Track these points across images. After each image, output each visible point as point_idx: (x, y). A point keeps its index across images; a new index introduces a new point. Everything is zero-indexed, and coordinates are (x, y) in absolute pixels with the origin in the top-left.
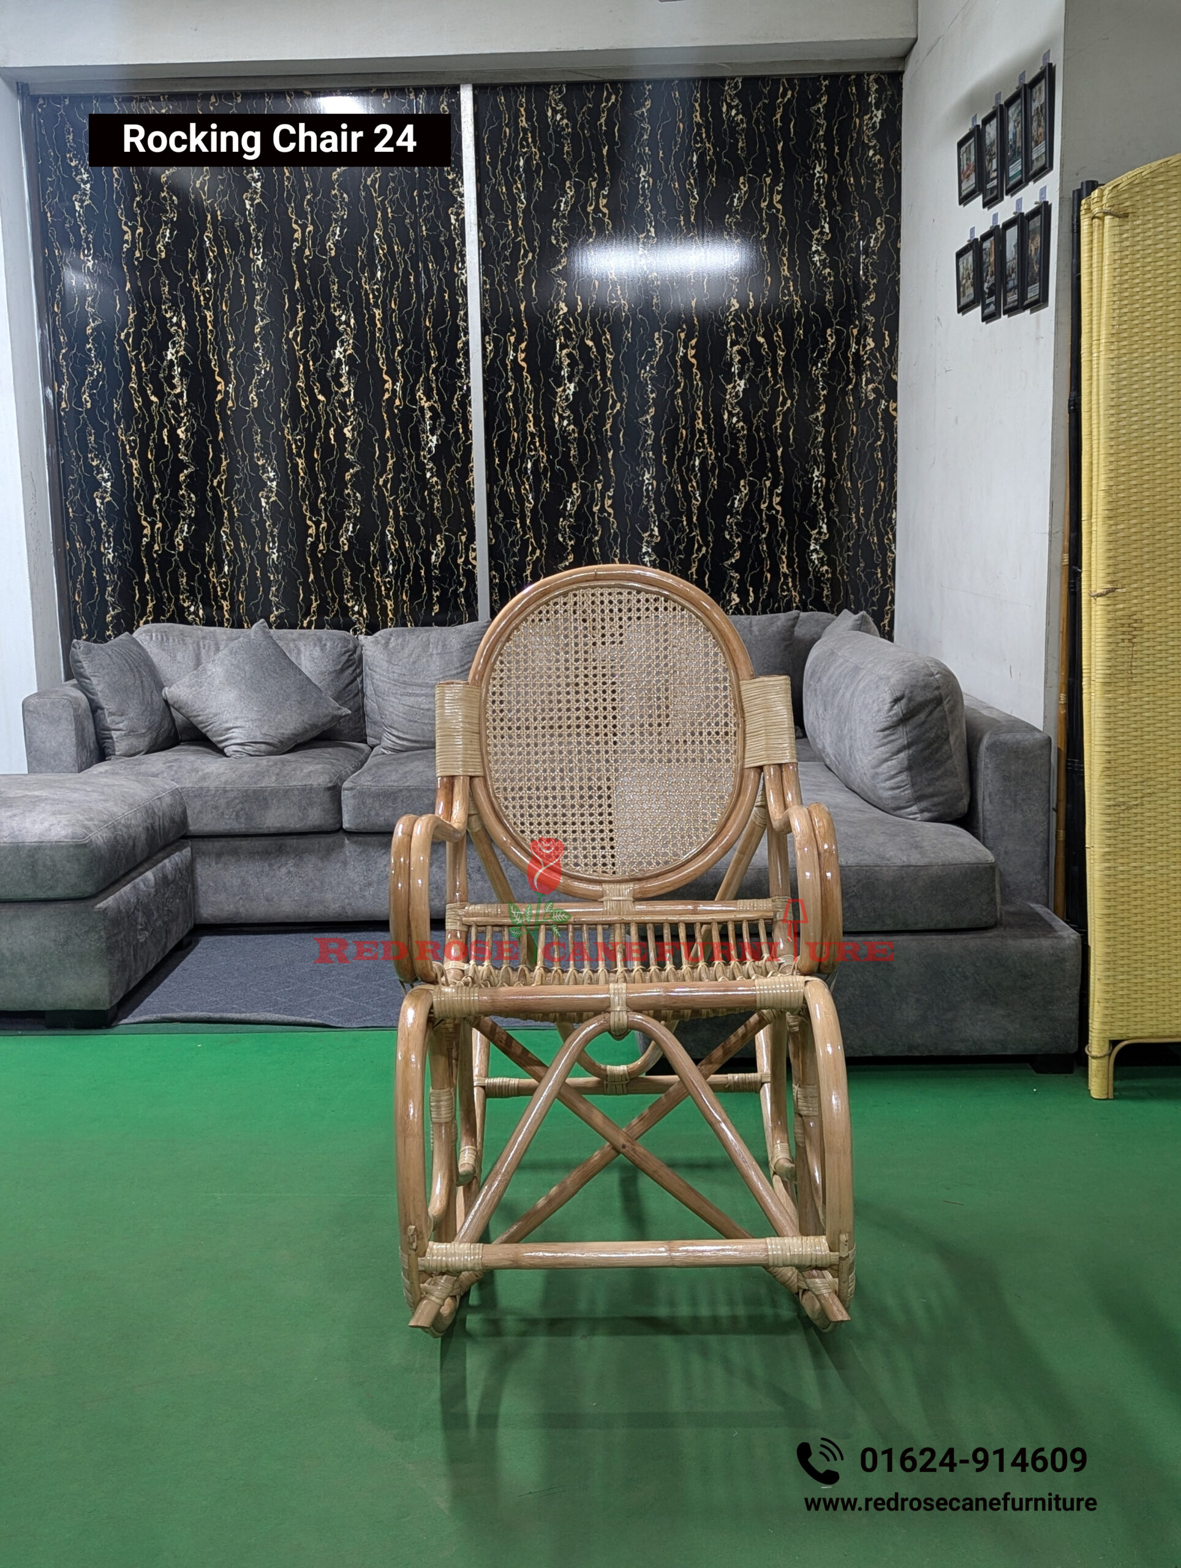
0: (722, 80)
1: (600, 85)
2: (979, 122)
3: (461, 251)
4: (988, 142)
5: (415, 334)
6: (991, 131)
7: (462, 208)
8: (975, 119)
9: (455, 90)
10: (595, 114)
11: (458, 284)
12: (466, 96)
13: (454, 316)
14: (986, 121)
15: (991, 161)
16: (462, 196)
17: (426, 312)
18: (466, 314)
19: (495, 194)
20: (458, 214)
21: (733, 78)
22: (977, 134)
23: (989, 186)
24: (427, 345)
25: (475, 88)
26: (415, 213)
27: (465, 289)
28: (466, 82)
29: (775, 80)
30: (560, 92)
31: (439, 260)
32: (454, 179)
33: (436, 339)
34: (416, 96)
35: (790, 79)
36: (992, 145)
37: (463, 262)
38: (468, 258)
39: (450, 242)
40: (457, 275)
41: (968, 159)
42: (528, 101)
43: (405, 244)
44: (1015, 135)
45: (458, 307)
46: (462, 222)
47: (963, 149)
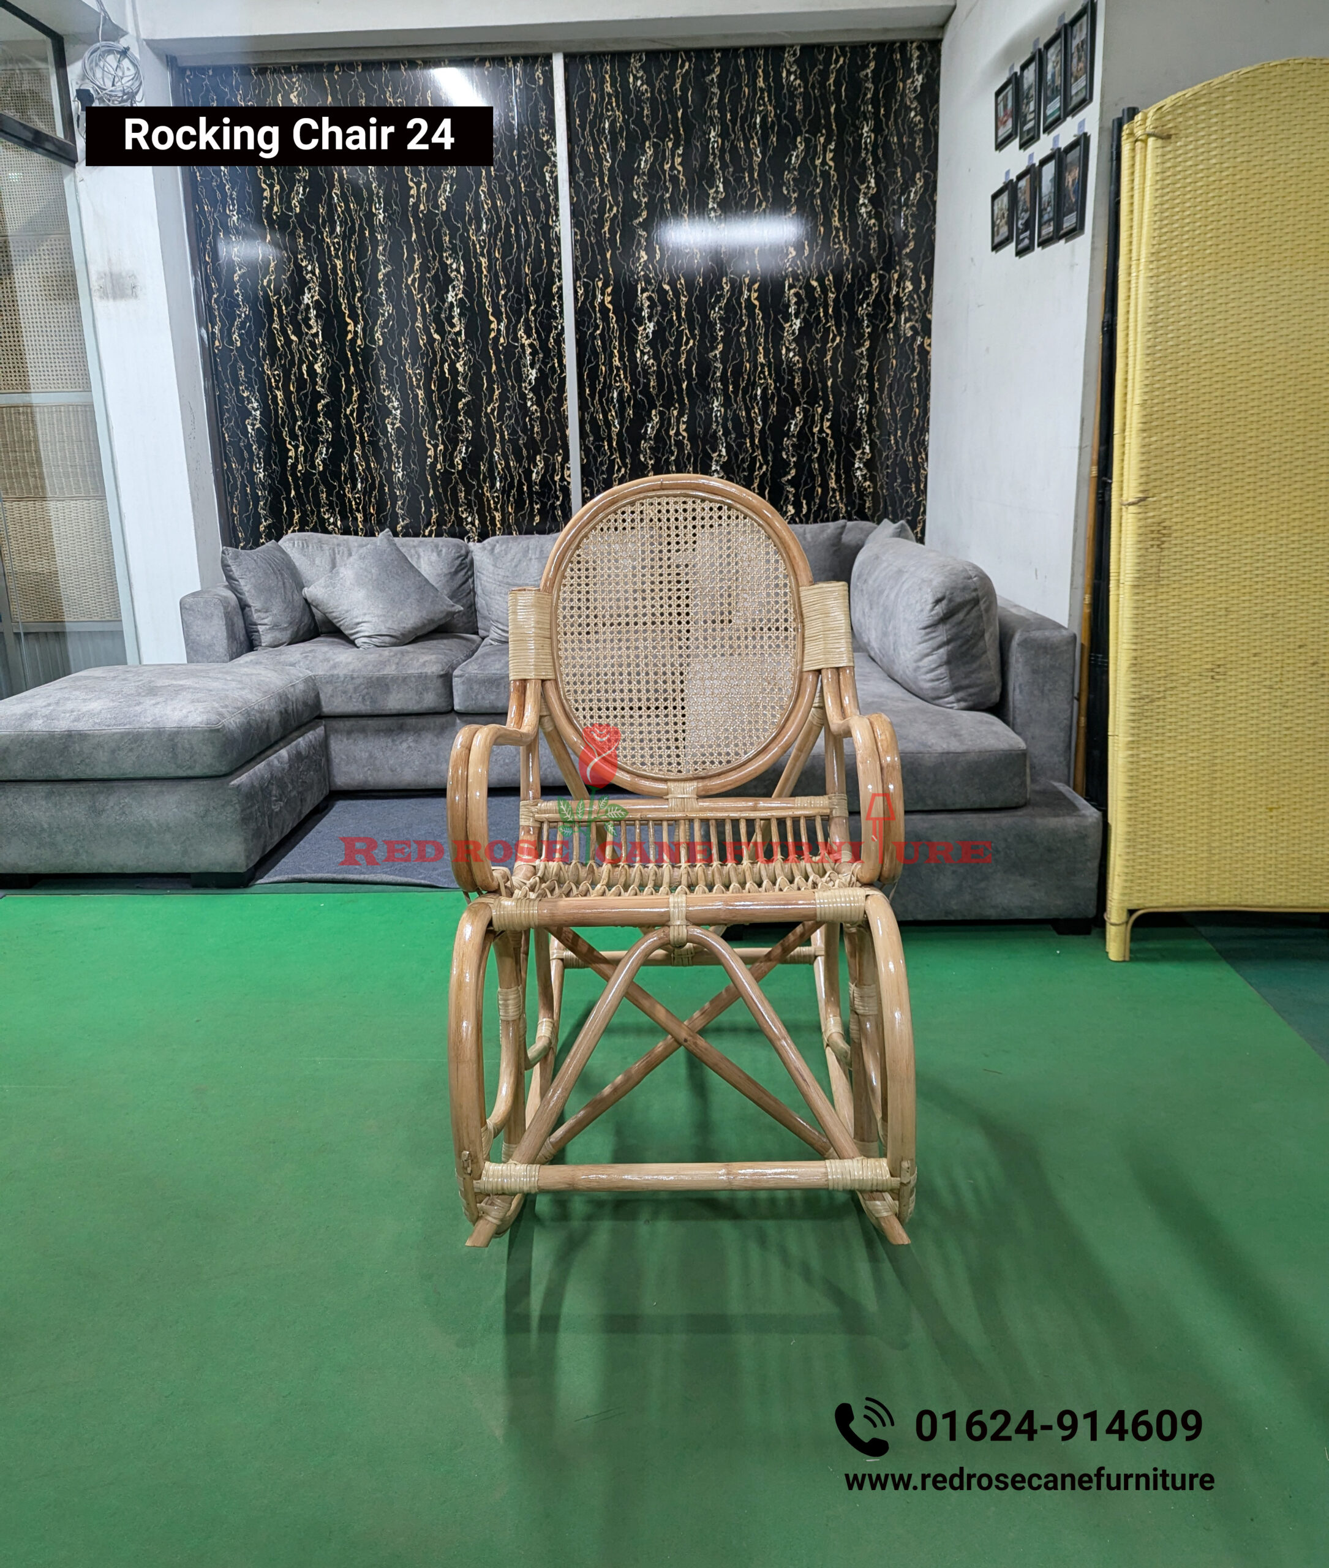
0: (781, 48)
1: (675, 53)
2: (1017, 69)
3: (555, 205)
4: (1026, 86)
5: (516, 281)
6: (1030, 76)
7: (555, 166)
8: (1012, 67)
9: (548, 59)
10: (671, 80)
11: (552, 235)
12: (558, 64)
13: (550, 264)
14: (1024, 67)
15: (1028, 103)
16: (555, 155)
17: (526, 260)
18: (560, 262)
19: (584, 154)
20: (552, 172)
21: (792, 46)
22: (1015, 81)
23: (1026, 128)
24: (526, 290)
25: (566, 56)
26: (515, 171)
27: (558, 239)
28: (557, 51)
29: (829, 48)
30: (640, 60)
31: (536, 215)
32: (548, 141)
33: (534, 284)
34: (514, 64)
35: (842, 47)
36: (1030, 88)
37: (557, 215)
38: (561, 212)
39: (545, 197)
40: (552, 227)
41: (1005, 106)
42: (613, 69)
43: (506, 199)
44: (1053, 75)
45: (553, 255)
46: (555, 180)
47: (1000, 97)
